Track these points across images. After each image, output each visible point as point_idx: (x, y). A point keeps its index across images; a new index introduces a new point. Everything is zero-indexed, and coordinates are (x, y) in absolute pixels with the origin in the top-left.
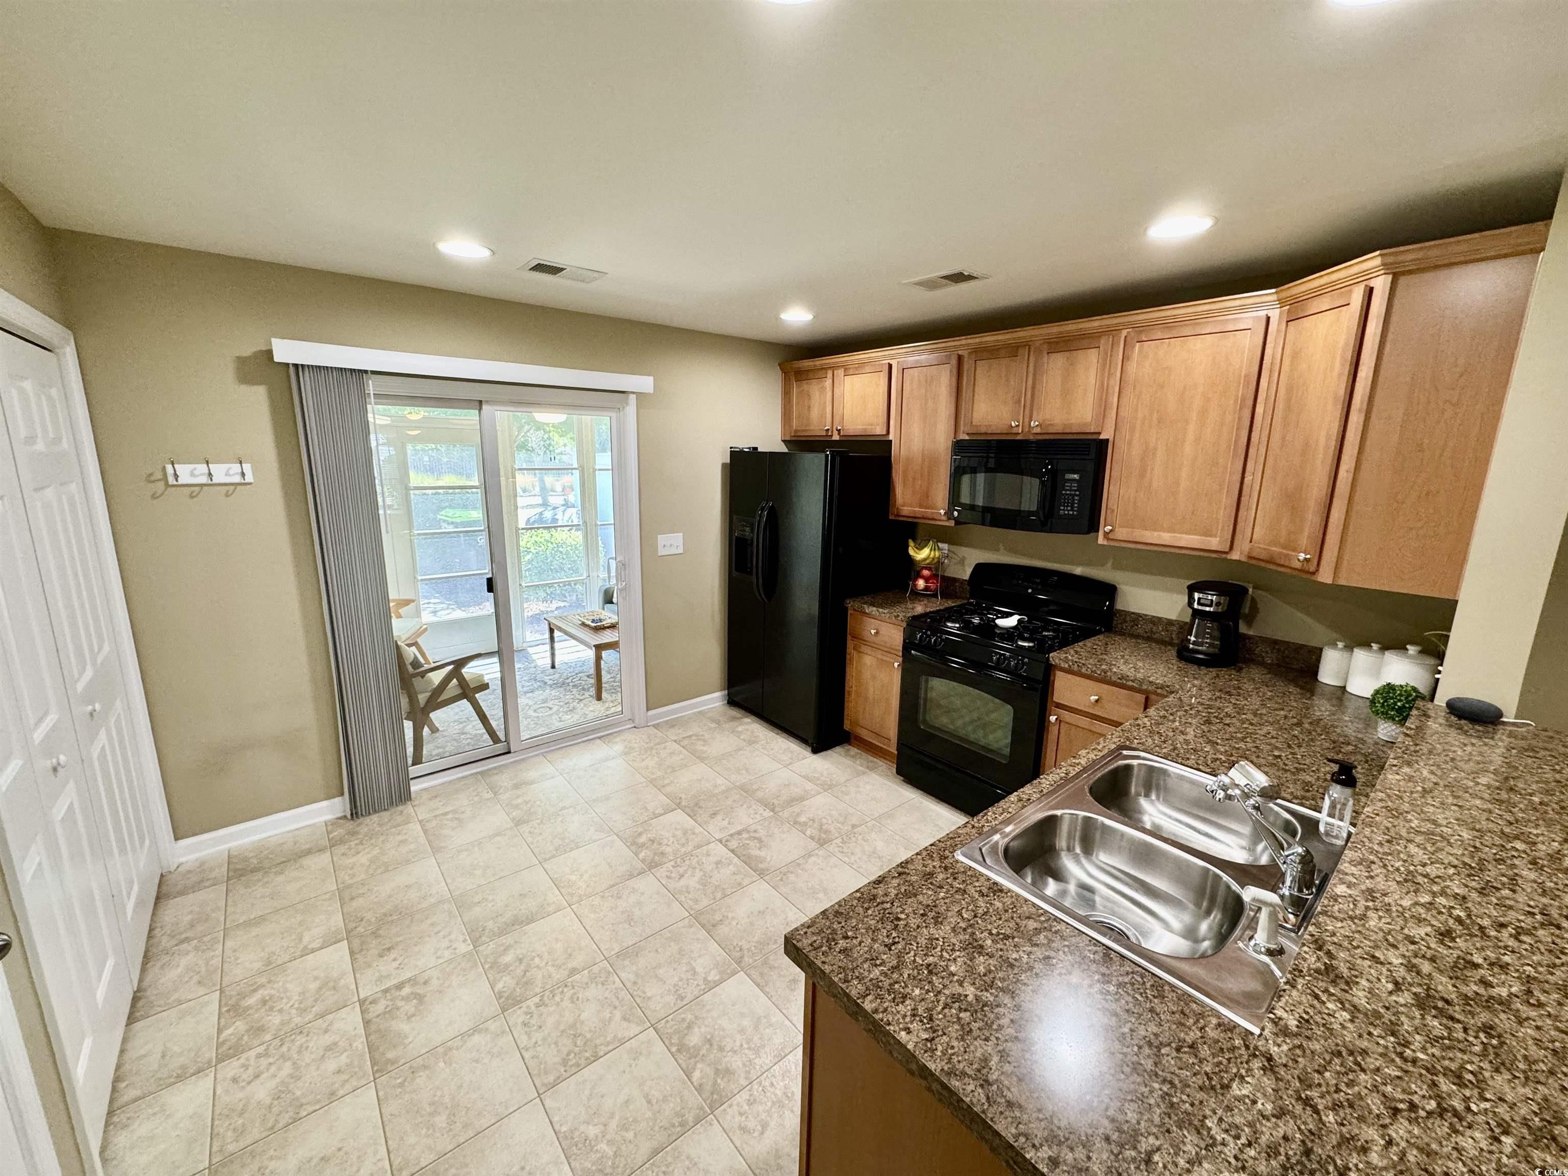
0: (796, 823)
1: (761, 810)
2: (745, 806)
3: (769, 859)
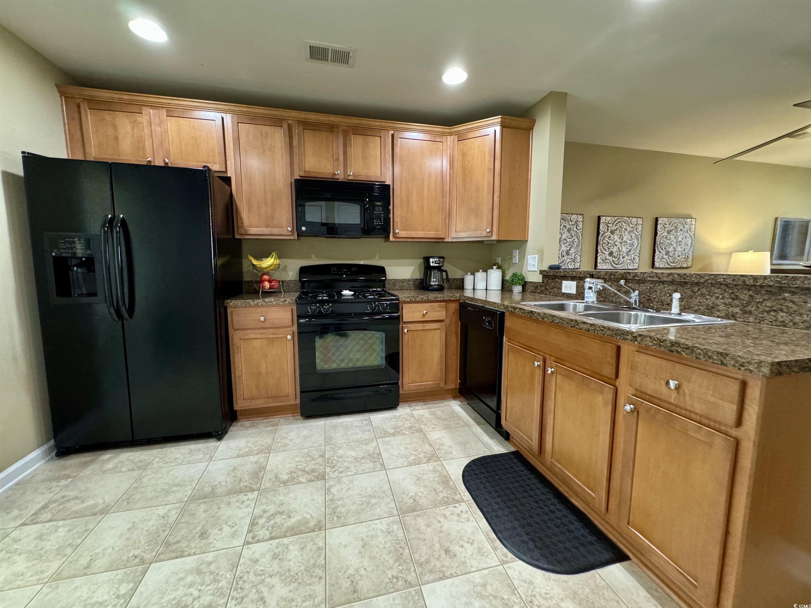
0: (285, 483)
1: (241, 496)
2: (223, 506)
3: (308, 516)
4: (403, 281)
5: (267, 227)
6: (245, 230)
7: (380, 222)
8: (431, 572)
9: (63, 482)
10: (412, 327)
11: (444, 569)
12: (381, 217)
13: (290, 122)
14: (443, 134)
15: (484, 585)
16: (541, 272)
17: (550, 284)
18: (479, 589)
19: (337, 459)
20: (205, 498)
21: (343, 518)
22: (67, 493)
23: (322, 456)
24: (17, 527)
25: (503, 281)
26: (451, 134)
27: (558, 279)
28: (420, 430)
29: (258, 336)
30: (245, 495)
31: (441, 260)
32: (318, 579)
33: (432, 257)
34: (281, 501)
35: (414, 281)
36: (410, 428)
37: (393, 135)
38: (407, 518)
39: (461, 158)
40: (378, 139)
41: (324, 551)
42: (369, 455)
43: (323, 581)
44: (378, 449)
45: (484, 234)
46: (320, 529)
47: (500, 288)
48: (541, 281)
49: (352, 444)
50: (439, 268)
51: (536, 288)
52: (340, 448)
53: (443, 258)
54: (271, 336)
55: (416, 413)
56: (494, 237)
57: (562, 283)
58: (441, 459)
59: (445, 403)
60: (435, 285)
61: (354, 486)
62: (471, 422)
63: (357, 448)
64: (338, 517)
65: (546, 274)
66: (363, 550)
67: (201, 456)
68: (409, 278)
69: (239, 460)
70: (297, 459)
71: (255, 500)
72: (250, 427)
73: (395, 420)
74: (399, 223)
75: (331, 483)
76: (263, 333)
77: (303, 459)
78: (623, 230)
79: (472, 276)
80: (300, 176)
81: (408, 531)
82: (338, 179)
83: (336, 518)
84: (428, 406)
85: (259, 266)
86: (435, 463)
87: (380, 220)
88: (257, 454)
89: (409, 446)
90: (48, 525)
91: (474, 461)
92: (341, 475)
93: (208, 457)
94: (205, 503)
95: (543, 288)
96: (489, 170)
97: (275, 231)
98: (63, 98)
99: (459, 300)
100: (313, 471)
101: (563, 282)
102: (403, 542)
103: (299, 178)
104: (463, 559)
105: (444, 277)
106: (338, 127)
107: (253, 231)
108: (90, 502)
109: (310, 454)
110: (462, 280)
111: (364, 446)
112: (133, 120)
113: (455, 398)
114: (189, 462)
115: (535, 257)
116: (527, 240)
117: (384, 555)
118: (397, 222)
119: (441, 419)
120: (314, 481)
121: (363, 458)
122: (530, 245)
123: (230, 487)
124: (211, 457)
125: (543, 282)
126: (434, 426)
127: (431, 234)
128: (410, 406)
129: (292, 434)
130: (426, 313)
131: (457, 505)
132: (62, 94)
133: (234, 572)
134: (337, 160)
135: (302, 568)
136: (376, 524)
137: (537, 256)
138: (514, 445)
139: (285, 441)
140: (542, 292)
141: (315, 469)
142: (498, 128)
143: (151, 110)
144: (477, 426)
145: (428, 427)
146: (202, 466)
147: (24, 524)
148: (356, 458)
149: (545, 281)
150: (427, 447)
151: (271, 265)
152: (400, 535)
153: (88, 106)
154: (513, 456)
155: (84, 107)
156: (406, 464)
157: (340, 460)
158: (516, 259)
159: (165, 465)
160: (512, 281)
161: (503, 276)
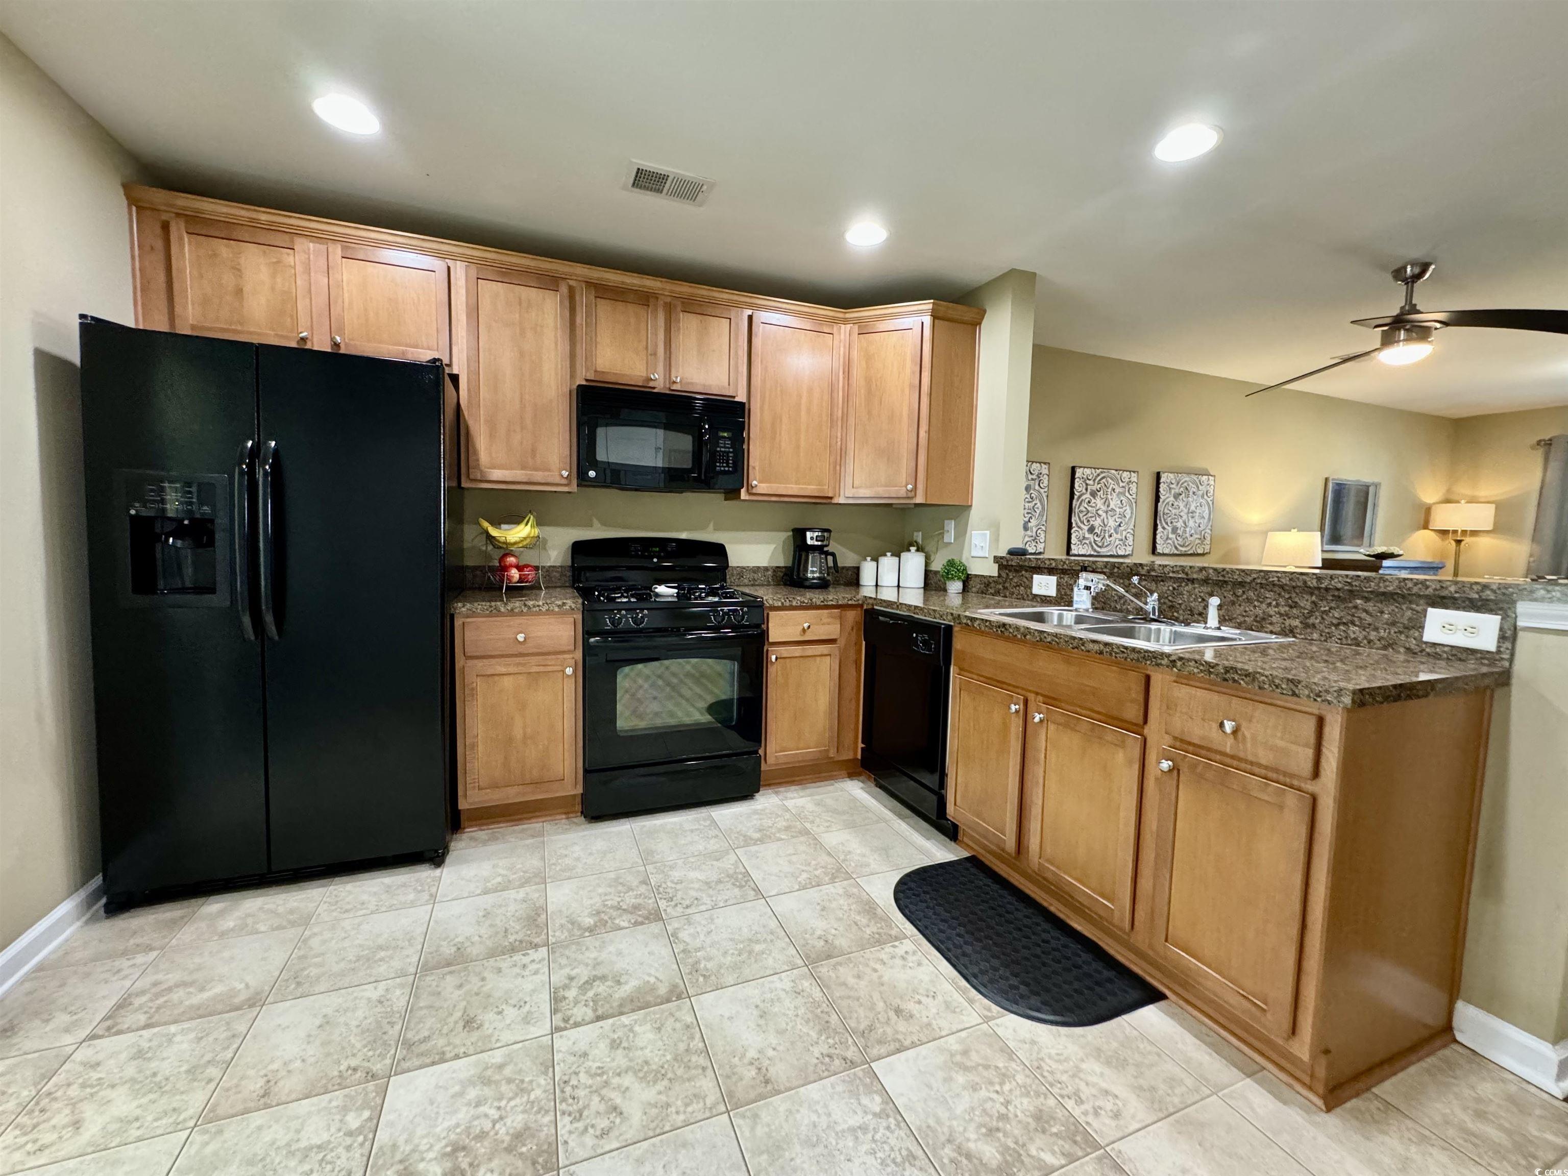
4: (756, 570)
5: (523, 468)
6: (481, 471)
7: (728, 466)
8: (880, 1042)
9: (140, 959)
10: (784, 651)
11: (900, 1037)
12: (728, 457)
13: (572, 283)
14: (835, 321)
15: (965, 1053)
16: (997, 559)
17: (1011, 579)
18: (958, 1058)
19: (673, 886)
20: (449, 965)
21: (713, 978)
22: (160, 977)
23: (644, 882)
24: (81, 1043)
25: (927, 573)
26: (845, 321)
27: (1026, 571)
28: (806, 832)
29: (512, 669)
30: (524, 955)
31: (826, 534)
32: (700, 1071)
33: (811, 530)
34: (595, 959)
35: (774, 571)
36: (787, 828)
37: (750, 318)
38: (820, 969)
39: (864, 363)
40: (726, 322)
41: (697, 1028)
42: (728, 876)
43: (709, 1072)
44: (741, 866)
45: (902, 493)
46: (679, 998)
47: (922, 585)
48: (996, 574)
49: (692, 860)
50: (819, 549)
51: (987, 585)
52: (672, 868)
53: (828, 531)
54: (535, 669)
55: (790, 804)
56: (919, 499)
57: (1032, 578)
58: (854, 876)
59: (836, 785)
60: (814, 578)
61: (716, 927)
62: (889, 814)
63: (704, 866)
64: (704, 976)
65: (1005, 563)
66: (762, 1022)
67: (411, 896)
68: (765, 565)
69: (489, 899)
70: (600, 890)
71: (546, 962)
72: (489, 840)
73: (757, 816)
74: (757, 468)
75: (676, 925)
76: (518, 664)
77: (612, 890)
78: (1109, 490)
79: (874, 563)
80: (587, 380)
81: (828, 987)
82: (654, 388)
83: (701, 979)
84: (808, 791)
85: (503, 539)
86: (845, 882)
87: (727, 463)
88: (522, 886)
89: (794, 858)
90: (146, 1033)
91: (908, 875)
92: (689, 911)
93: (426, 896)
94: (451, 973)
95: (1001, 587)
96: (911, 386)
97: (539, 476)
98: (134, 208)
99: (862, 606)
100: (636, 907)
101: (1035, 576)
102: (825, 1005)
103: (584, 383)
104: (925, 1020)
105: (831, 564)
106: (657, 298)
107: (497, 474)
108: (219, 989)
109: (621, 881)
110: (857, 570)
111: (715, 863)
112: (275, 260)
113: (851, 775)
114: (391, 908)
115: (985, 534)
116: (971, 506)
117: (799, 1027)
118: (754, 468)
119: (835, 811)
120: (642, 923)
121: (720, 881)
122: (975, 515)
123: (489, 943)
124: (433, 897)
125: (1000, 576)
126: (827, 824)
127: (811, 489)
128: (777, 793)
129: (576, 848)
130: (809, 627)
131: (896, 943)
132: (132, 200)
133: (551, 1074)
134: (655, 354)
135: (669, 1057)
136: (773, 982)
137: (988, 532)
138: (967, 847)
139: (567, 861)
140: (997, 593)
141: (640, 904)
142: (927, 320)
143: (311, 245)
144: (900, 821)
145: (818, 826)
146: (422, 912)
147: (93, 1037)
148: (707, 883)
149: (1004, 575)
150: (824, 859)
151: (525, 538)
152: (817, 994)
153: (186, 228)
154: (969, 865)
155: (178, 229)
156: (797, 887)
157: (678, 887)
158: (950, 537)
159: (345, 916)
160: (948, 574)
161: (927, 564)
